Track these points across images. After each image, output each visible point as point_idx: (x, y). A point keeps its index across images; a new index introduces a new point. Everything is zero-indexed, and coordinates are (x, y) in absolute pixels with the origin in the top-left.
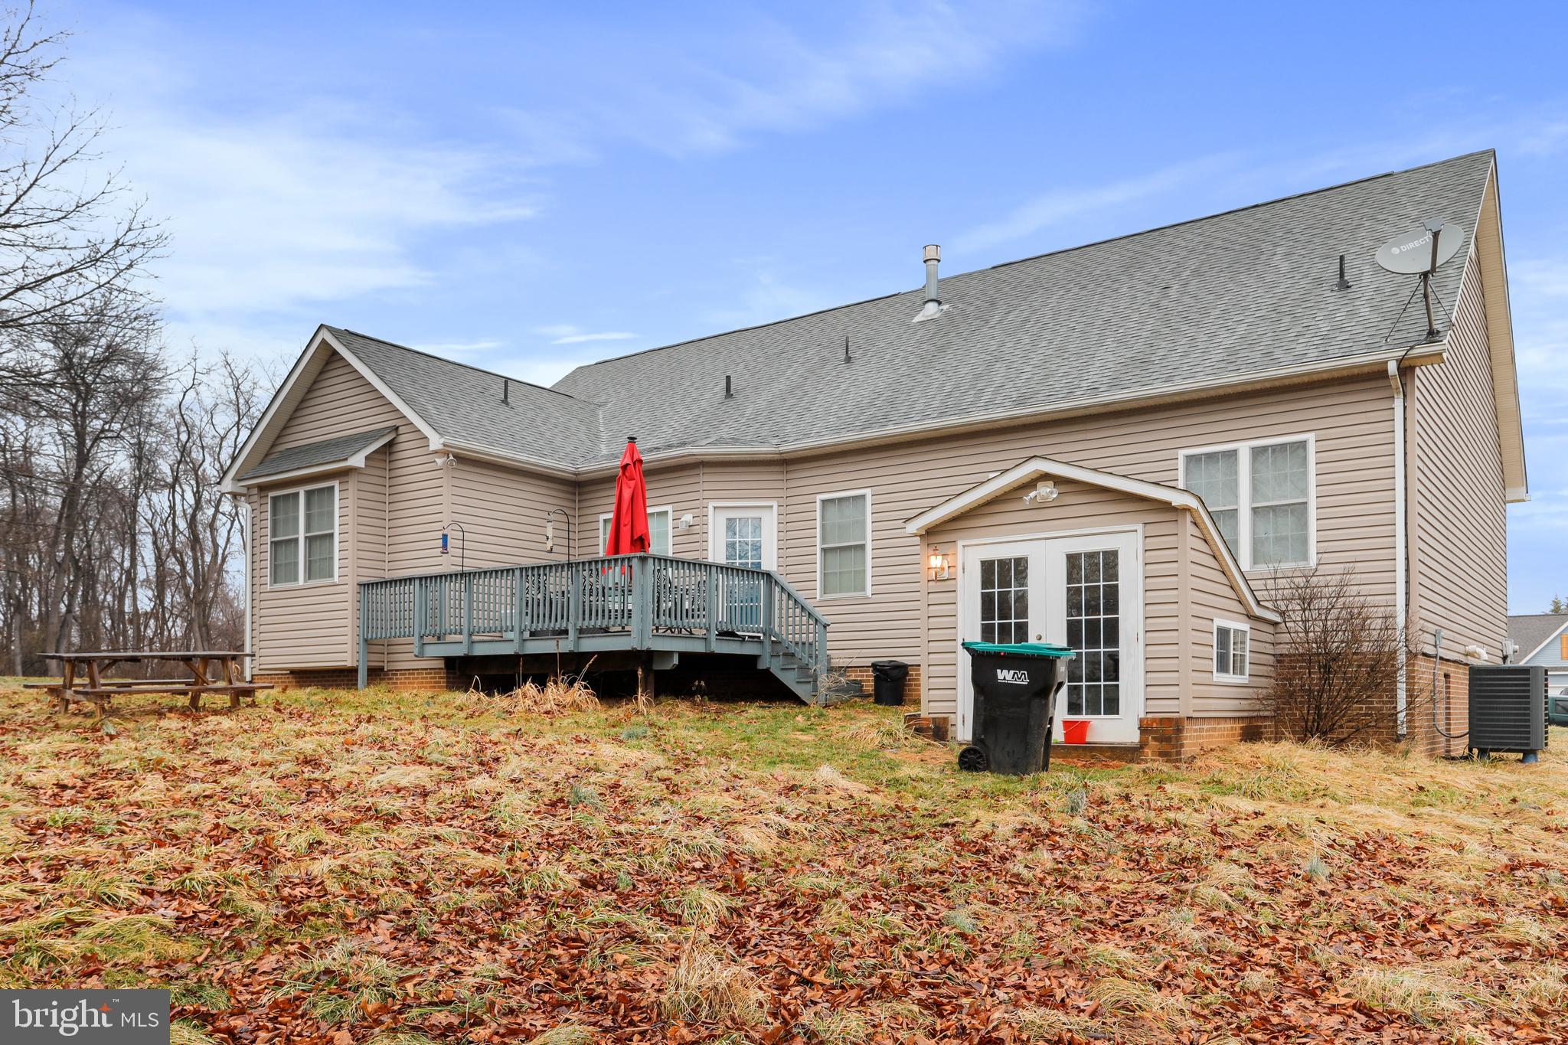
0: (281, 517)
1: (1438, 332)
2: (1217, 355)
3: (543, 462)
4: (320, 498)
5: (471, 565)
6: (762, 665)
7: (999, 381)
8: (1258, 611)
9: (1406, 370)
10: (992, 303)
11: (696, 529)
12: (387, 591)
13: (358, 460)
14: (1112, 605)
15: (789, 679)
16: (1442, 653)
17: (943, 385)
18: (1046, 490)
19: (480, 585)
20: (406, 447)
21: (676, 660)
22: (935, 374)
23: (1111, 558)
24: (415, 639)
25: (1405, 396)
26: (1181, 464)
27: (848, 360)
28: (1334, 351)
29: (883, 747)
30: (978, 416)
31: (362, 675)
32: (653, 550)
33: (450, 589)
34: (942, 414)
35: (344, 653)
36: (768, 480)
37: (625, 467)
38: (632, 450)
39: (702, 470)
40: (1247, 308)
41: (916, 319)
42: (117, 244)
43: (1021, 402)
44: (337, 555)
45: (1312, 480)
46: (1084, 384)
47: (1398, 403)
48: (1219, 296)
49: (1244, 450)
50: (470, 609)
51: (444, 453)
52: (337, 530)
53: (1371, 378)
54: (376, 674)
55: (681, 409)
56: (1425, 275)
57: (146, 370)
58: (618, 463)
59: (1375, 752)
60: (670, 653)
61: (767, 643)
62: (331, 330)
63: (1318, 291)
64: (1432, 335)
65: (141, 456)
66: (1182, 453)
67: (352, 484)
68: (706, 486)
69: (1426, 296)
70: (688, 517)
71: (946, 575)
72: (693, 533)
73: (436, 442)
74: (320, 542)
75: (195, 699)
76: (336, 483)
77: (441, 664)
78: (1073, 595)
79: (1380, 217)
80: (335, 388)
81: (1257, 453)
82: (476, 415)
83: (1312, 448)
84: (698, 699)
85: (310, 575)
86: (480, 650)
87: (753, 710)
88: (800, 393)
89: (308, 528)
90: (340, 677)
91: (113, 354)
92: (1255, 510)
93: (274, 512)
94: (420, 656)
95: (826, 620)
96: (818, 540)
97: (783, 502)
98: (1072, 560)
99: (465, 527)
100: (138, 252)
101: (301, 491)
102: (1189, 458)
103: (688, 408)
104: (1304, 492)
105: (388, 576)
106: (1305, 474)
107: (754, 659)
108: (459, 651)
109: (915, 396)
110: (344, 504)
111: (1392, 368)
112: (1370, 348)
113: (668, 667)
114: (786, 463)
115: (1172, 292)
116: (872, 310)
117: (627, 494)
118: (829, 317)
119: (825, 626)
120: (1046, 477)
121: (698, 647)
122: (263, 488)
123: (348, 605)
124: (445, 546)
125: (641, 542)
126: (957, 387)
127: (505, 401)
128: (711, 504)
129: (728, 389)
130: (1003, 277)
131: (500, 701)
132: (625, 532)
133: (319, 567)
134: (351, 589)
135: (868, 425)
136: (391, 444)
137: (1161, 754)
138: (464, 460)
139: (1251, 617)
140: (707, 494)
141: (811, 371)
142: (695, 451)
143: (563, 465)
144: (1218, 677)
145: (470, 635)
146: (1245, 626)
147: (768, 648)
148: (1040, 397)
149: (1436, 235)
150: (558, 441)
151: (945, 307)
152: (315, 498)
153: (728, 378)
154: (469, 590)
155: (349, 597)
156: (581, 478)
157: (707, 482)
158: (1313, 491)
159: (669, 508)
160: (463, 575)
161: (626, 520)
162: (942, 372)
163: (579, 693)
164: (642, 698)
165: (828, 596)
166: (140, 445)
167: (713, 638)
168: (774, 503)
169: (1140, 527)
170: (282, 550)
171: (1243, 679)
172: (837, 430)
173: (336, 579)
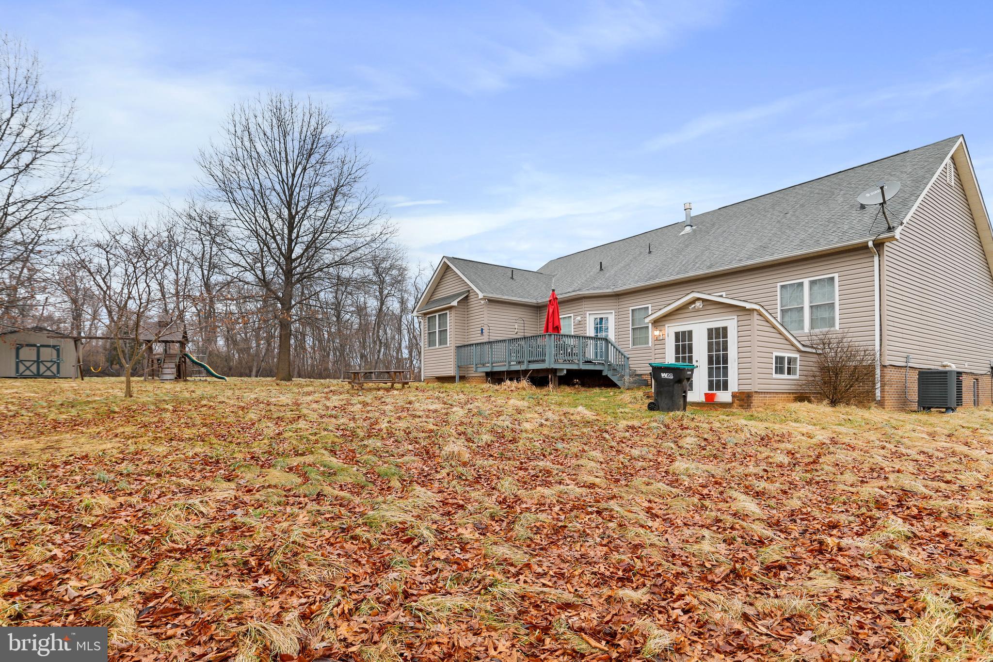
0: (431, 324)
1: (894, 227)
2: (797, 242)
3: (523, 300)
4: (443, 317)
5: (492, 339)
6: (604, 374)
7: (704, 258)
8: (803, 349)
9: (879, 245)
10: (713, 225)
11: (582, 322)
12: (466, 349)
13: (455, 303)
14: (725, 348)
15: (614, 379)
16: (910, 365)
17: (682, 262)
18: (699, 304)
19: (495, 346)
20: (472, 297)
21: (565, 372)
22: (681, 257)
23: (725, 329)
24: (474, 366)
25: (879, 255)
26: (779, 289)
27: (650, 252)
28: (845, 238)
29: (631, 402)
30: (691, 274)
31: (457, 378)
32: (562, 332)
33: (487, 347)
34: (678, 273)
35: (451, 371)
36: (611, 302)
37: (550, 301)
38: (553, 294)
39: (584, 300)
40: (817, 221)
41: (682, 233)
42: (381, 234)
43: (709, 267)
44: (448, 337)
45: (837, 293)
46: (737, 258)
47: (876, 259)
48: (807, 216)
49: (806, 282)
50: (492, 354)
51: (484, 298)
52: (448, 328)
53: (862, 249)
54: (462, 378)
55: (583, 276)
56: (881, 204)
57: (402, 270)
58: (548, 299)
59: (853, 407)
60: (563, 369)
61: (606, 365)
62: (447, 258)
63: (850, 211)
64: (890, 229)
65: (403, 302)
66: (779, 285)
67: (453, 312)
68: (586, 306)
69: (884, 213)
70: (579, 318)
71: (661, 338)
72: (581, 324)
73: (481, 295)
74: (443, 332)
75: (392, 385)
76: (448, 312)
77: (484, 374)
78: (710, 345)
79: (893, 173)
80: (449, 279)
81: (812, 283)
82: (499, 284)
83: (836, 280)
84: (577, 386)
85: (440, 344)
86: (496, 369)
87: (597, 390)
88: (628, 267)
89: (439, 328)
90: (450, 379)
91: (392, 267)
92: (811, 307)
93: (429, 322)
94: (476, 371)
95: (628, 356)
96: (630, 325)
97: (617, 311)
98: (710, 331)
99: (490, 325)
100: (388, 236)
101: (437, 315)
102: (782, 287)
103: (586, 276)
104: (833, 297)
105: (466, 343)
106: (834, 291)
107: (601, 371)
108: (488, 370)
109: (671, 266)
110: (450, 318)
111: (870, 244)
112: (861, 236)
113: (562, 374)
114: (618, 296)
115: (788, 216)
116: (666, 230)
117: (551, 311)
118: (648, 235)
119: (628, 358)
120: (699, 299)
121: (575, 367)
122: (425, 314)
123: (452, 354)
124: (482, 332)
125: (557, 329)
126: (687, 262)
127: (512, 278)
128: (588, 313)
129: (601, 267)
130: (722, 212)
131: (497, 387)
132: (550, 324)
133: (443, 341)
134: (453, 348)
135: (650, 279)
136: (467, 297)
137: (740, 406)
138: (491, 301)
139: (799, 351)
140: (586, 309)
141: (634, 258)
142: (580, 293)
143: (532, 301)
144: (775, 376)
145: (492, 364)
146: (797, 355)
147: (606, 367)
148: (718, 265)
149: (882, 188)
150: (532, 292)
151: (694, 228)
152: (441, 317)
153: (601, 263)
154: (491, 348)
155: (452, 351)
156: (539, 305)
157: (585, 305)
158: (837, 298)
159: (572, 315)
160: (489, 342)
161: (551, 320)
162: (684, 256)
163: (524, 383)
164: (551, 386)
165: (635, 347)
166: (402, 298)
167: (581, 363)
168: (613, 312)
169: (736, 317)
170: (432, 335)
171: (797, 377)
172: (637, 282)
173: (448, 345)
